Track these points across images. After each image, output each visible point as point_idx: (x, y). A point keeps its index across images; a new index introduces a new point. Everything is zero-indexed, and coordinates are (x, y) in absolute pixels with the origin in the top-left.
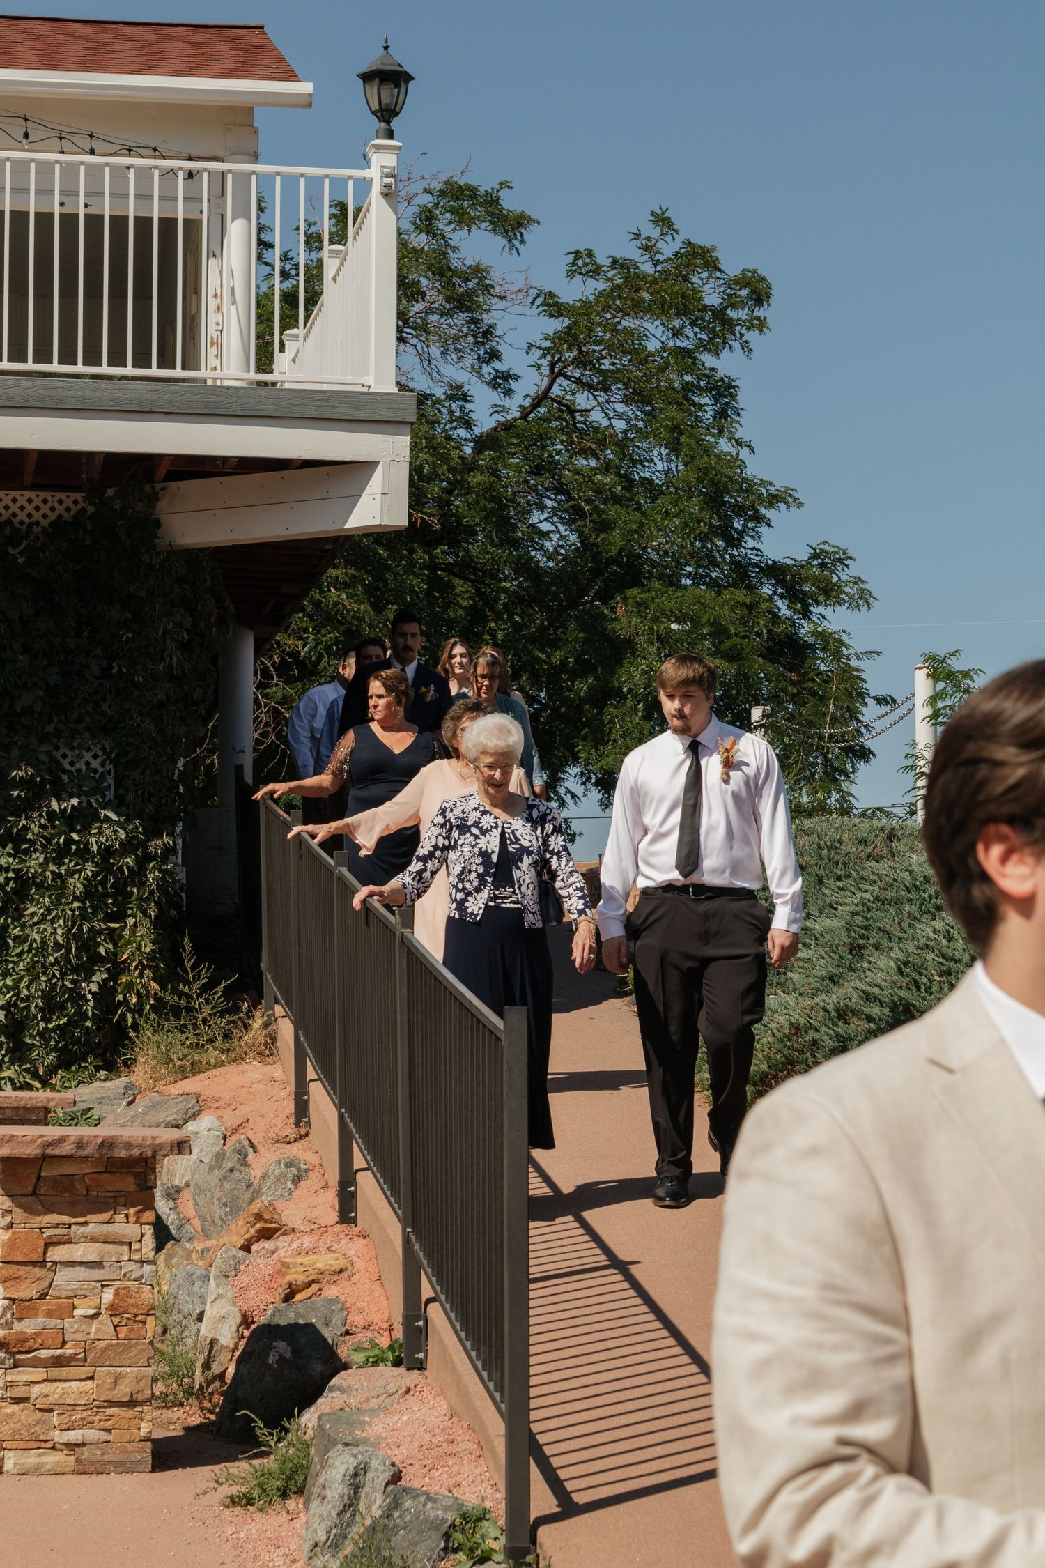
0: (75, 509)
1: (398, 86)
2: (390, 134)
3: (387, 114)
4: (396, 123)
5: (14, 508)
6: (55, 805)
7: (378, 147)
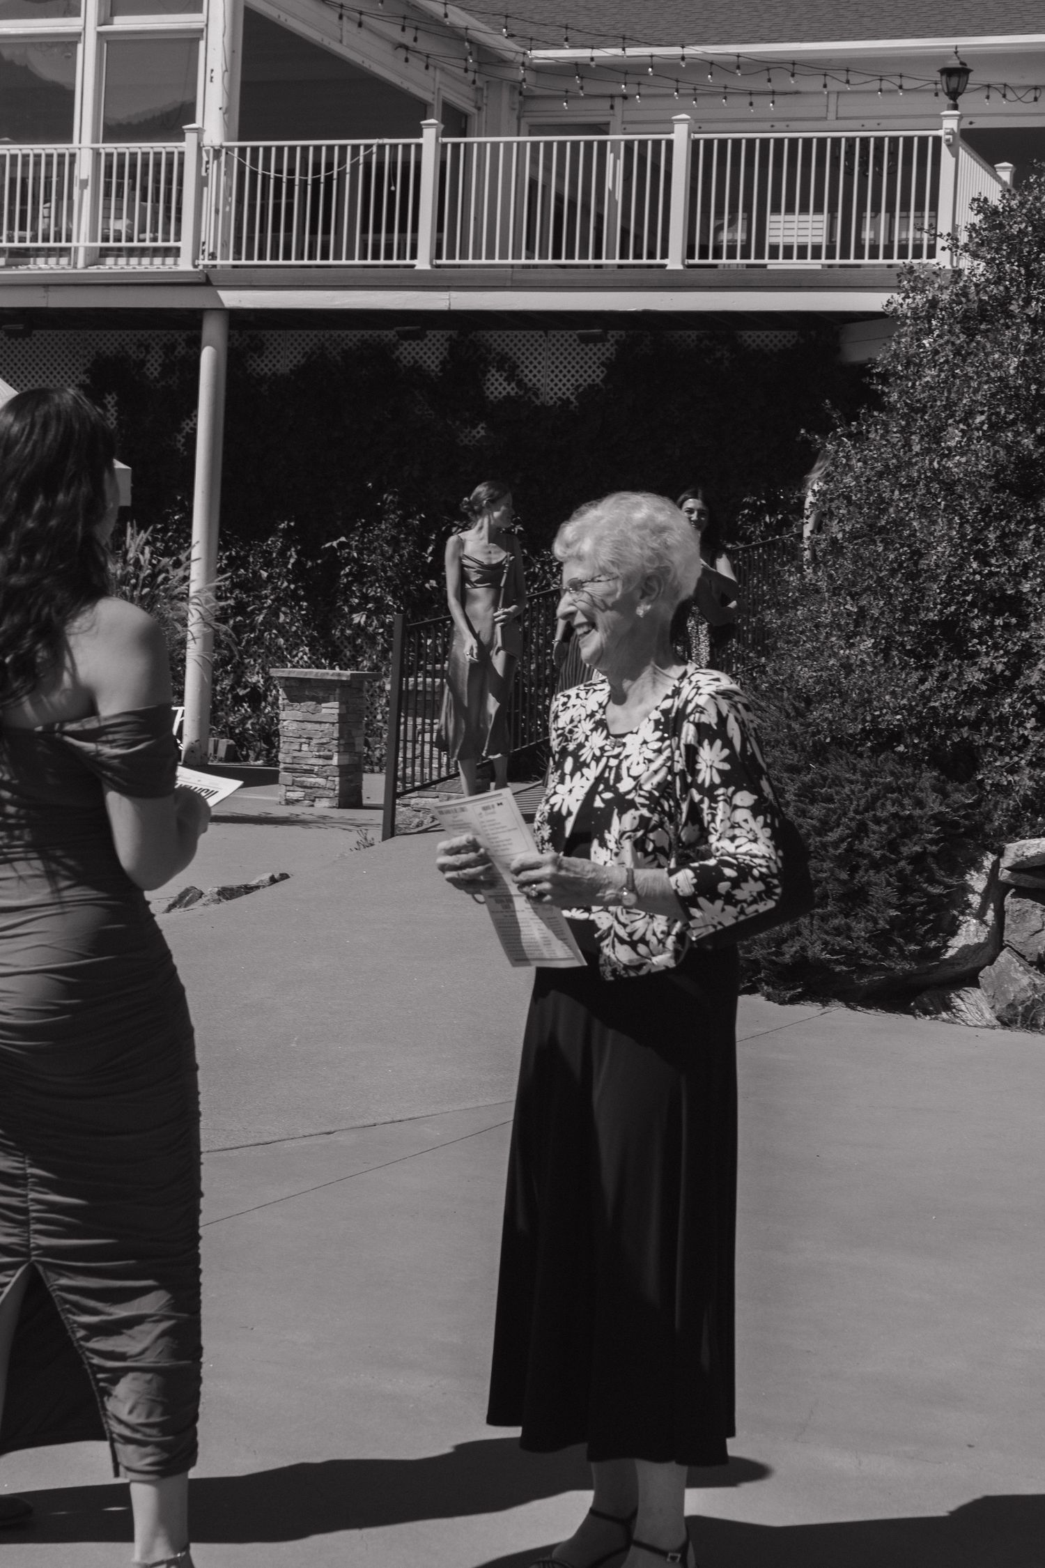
0: (793, 341)
1: (959, 77)
2: (955, 107)
3: (954, 95)
4: (960, 100)
5: (767, 341)
6: (767, 519)
7: (946, 116)
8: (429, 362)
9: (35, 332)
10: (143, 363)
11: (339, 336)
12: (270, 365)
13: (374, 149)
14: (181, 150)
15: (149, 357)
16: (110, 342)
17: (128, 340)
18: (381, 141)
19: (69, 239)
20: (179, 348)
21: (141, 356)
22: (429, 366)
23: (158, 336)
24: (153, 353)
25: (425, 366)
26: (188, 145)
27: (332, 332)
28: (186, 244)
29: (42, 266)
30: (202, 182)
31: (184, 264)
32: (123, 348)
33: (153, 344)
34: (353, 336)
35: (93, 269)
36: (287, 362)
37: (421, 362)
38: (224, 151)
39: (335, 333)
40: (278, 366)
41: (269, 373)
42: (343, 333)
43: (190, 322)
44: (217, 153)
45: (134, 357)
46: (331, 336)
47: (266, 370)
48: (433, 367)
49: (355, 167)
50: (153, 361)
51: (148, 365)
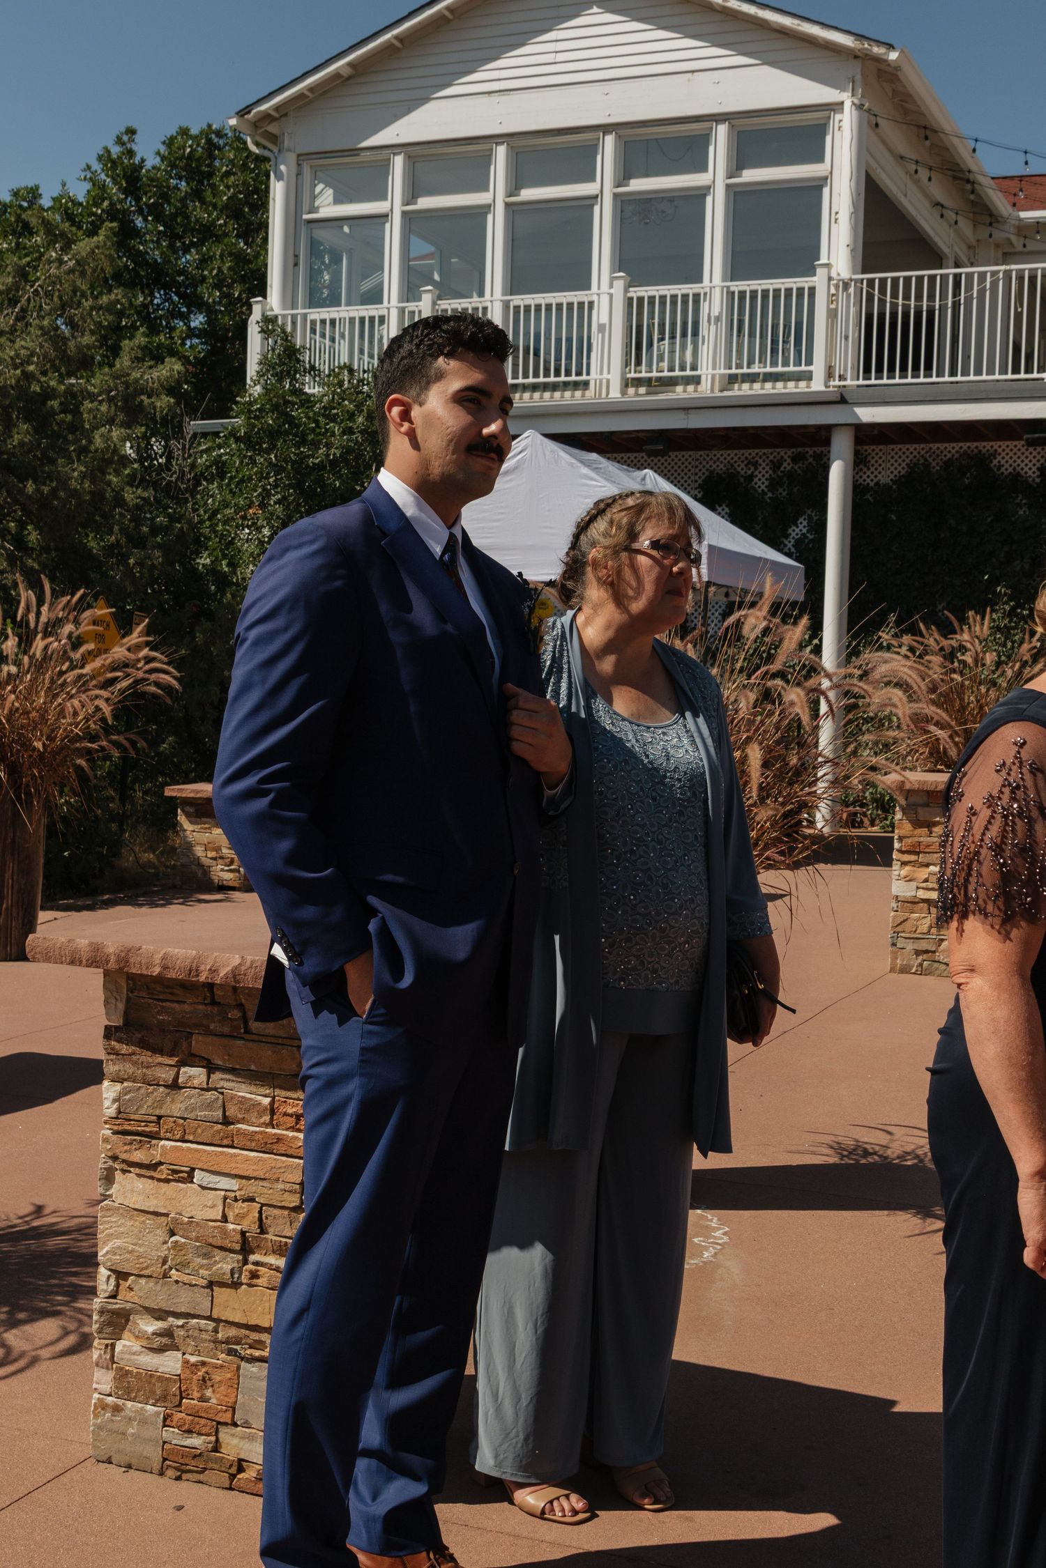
8: (1026, 469)
9: (671, 453)
10: (751, 477)
11: (938, 448)
12: (872, 477)
13: (1001, 275)
14: (811, 284)
15: (756, 473)
16: (720, 460)
17: (736, 458)
18: (1008, 267)
19: (694, 368)
20: (785, 464)
21: (749, 472)
22: (1026, 473)
23: (764, 454)
24: (760, 469)
25: (1022, 473)
26: (819, 280)
27: (931, 445)
28: (818, 368)
29: (680, 393)
30: (832, 315)
31: (817, 385)
32: (732, 465)
33: (760, 461)
34: (952, 449)
35: (726, 393)
36: (888, 473)
37: (1018, 469)
38: (853, 283)
39: (934, 446)
40: (880, 477)
41: (872, 484)
42: (942, 446)
43: (820, 437)
44: (846, 285)
45: (742, 473)
46: (931, 449)
47: (868, 481)
48: (1030, 473)
49: (982, 292)
50: (760, 476)
51: (756, 480)
